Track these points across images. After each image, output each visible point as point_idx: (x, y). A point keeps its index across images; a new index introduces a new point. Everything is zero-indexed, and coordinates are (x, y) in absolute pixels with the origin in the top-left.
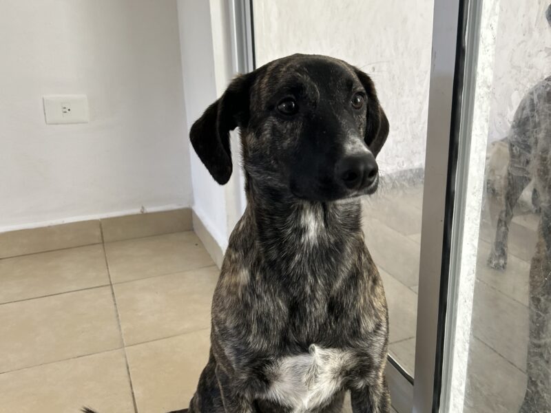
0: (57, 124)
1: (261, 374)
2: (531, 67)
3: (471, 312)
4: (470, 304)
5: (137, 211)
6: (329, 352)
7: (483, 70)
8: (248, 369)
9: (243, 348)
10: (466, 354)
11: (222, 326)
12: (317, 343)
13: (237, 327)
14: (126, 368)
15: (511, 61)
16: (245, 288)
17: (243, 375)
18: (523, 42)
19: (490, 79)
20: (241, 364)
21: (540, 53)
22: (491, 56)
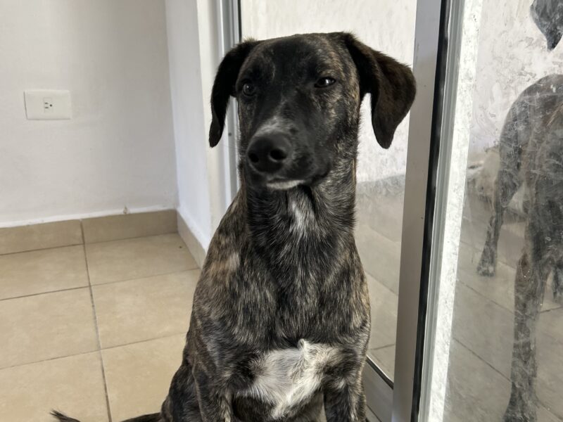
0: (38, 120)
2: (512, 58)
4: (451, 304)
5: (120, 211)
6: (317, 347)
7: (465, 61)
8: (232, 365)
9: (227, 341)
10: (447, 356)
11: (206, 319)
12: (306, 338)
13: (222, 319)
15: (492, 52)
16: (233, 275)
17: (227, 372)
18: (504, 32)
19: (473, 71)
20: (225, 360)
21: (521, 43)
22: (473, 48)
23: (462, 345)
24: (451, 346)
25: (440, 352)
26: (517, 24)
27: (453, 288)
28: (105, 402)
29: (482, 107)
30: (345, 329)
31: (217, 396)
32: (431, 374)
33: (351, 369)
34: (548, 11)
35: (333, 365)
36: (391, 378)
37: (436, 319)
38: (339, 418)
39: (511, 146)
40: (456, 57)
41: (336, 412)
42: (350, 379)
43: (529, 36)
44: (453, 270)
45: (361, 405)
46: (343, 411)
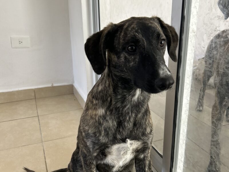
0: (16, 48)
1: (103, 153)
2: (211, 24)
3: (186, 127)
4: (186, 124)
5: (50, 85)
6: (133, 142)
7: (192, 25)
8: (98, 151)
9: (97, 142)
10: (184, 145)
12: (129, 138)
14: (43, 151)
15: (203, 21)
17: (95, 153)
18: (208, 13)
19: (195, 29)
20: (95, 149)
21: (215, 18)
22: (195, 19)
23: (191, 140)
24: (186, 141)
25: (182, 143)
26: (214, 10)
27: (187, 117)
28: (45, 164)
29: (199, 44)
30: (144, 134)
31: (90, 163)
32: (178, 152)
33: (146, 150)
34: (226, 5)
35: (139, 149)
36: (162, 154)
37: (180, 130)
38: (141, 170)
39: (211, 60)
40: (188, 23)
41: (139, 168)
42: (146, 154)
43: (219, 15)
44: (187, 110)
45: (150, 165)
46: (143, 167)
